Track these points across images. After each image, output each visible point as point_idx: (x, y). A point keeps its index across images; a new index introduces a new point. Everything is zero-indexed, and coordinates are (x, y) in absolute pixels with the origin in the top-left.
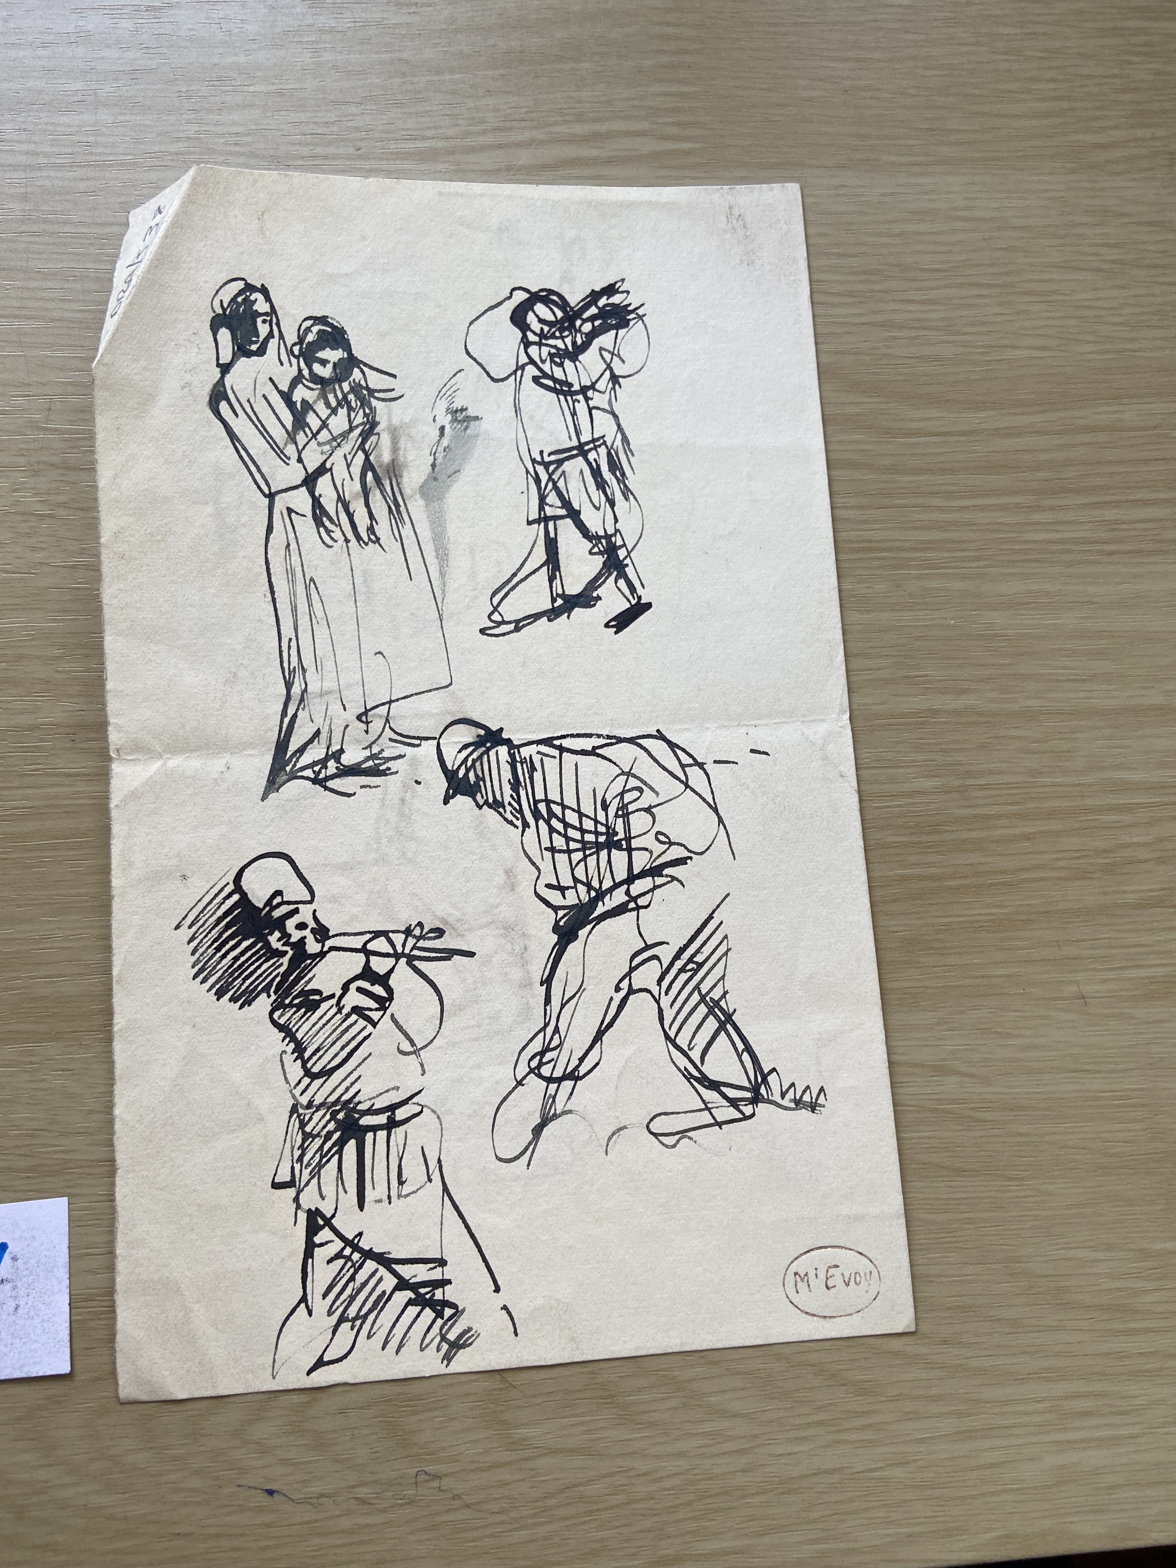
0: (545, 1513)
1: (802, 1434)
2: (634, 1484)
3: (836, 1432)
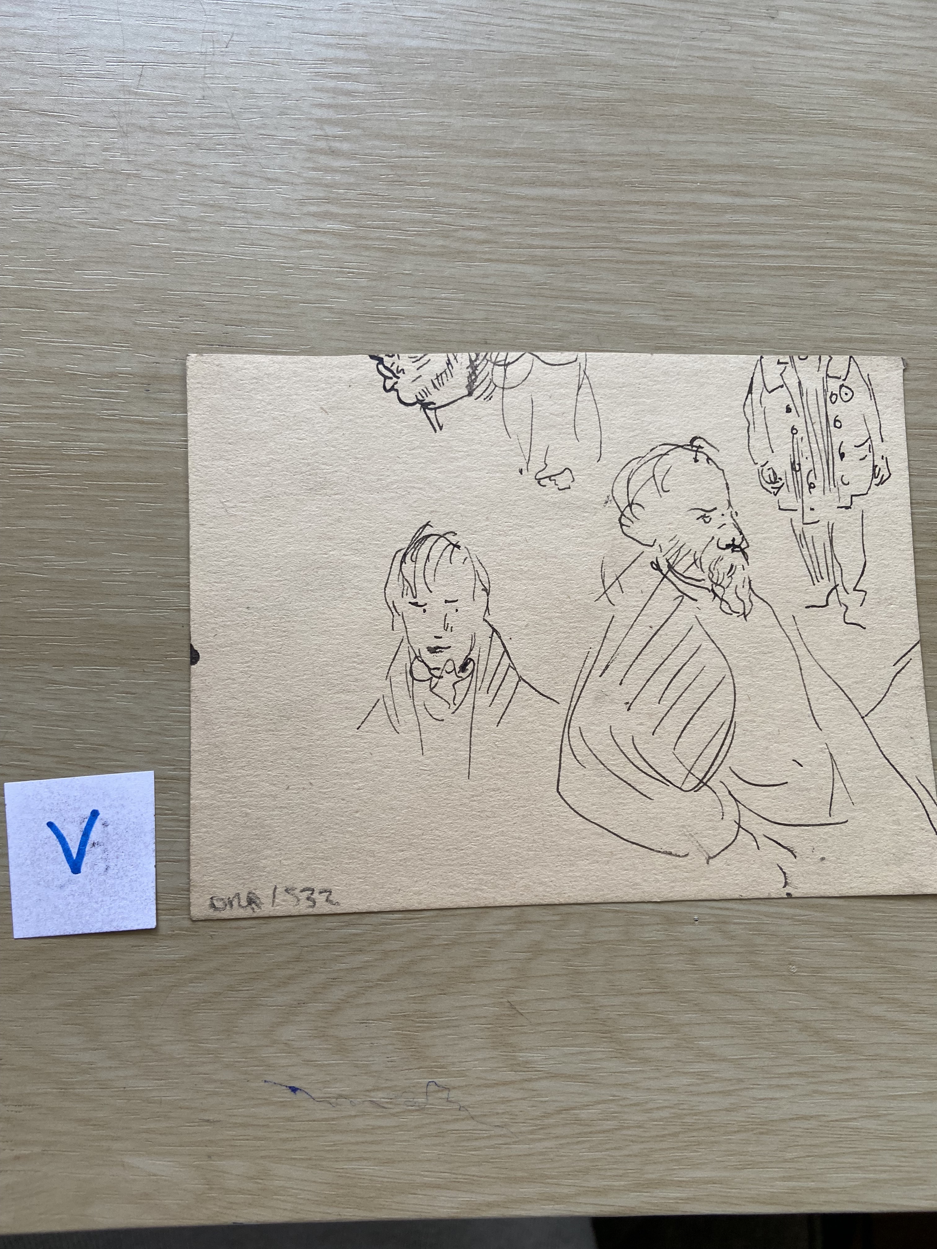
0: (542, 1131)
1: (785, 1082)
2: (625, 1113)
3: (816, 1083)
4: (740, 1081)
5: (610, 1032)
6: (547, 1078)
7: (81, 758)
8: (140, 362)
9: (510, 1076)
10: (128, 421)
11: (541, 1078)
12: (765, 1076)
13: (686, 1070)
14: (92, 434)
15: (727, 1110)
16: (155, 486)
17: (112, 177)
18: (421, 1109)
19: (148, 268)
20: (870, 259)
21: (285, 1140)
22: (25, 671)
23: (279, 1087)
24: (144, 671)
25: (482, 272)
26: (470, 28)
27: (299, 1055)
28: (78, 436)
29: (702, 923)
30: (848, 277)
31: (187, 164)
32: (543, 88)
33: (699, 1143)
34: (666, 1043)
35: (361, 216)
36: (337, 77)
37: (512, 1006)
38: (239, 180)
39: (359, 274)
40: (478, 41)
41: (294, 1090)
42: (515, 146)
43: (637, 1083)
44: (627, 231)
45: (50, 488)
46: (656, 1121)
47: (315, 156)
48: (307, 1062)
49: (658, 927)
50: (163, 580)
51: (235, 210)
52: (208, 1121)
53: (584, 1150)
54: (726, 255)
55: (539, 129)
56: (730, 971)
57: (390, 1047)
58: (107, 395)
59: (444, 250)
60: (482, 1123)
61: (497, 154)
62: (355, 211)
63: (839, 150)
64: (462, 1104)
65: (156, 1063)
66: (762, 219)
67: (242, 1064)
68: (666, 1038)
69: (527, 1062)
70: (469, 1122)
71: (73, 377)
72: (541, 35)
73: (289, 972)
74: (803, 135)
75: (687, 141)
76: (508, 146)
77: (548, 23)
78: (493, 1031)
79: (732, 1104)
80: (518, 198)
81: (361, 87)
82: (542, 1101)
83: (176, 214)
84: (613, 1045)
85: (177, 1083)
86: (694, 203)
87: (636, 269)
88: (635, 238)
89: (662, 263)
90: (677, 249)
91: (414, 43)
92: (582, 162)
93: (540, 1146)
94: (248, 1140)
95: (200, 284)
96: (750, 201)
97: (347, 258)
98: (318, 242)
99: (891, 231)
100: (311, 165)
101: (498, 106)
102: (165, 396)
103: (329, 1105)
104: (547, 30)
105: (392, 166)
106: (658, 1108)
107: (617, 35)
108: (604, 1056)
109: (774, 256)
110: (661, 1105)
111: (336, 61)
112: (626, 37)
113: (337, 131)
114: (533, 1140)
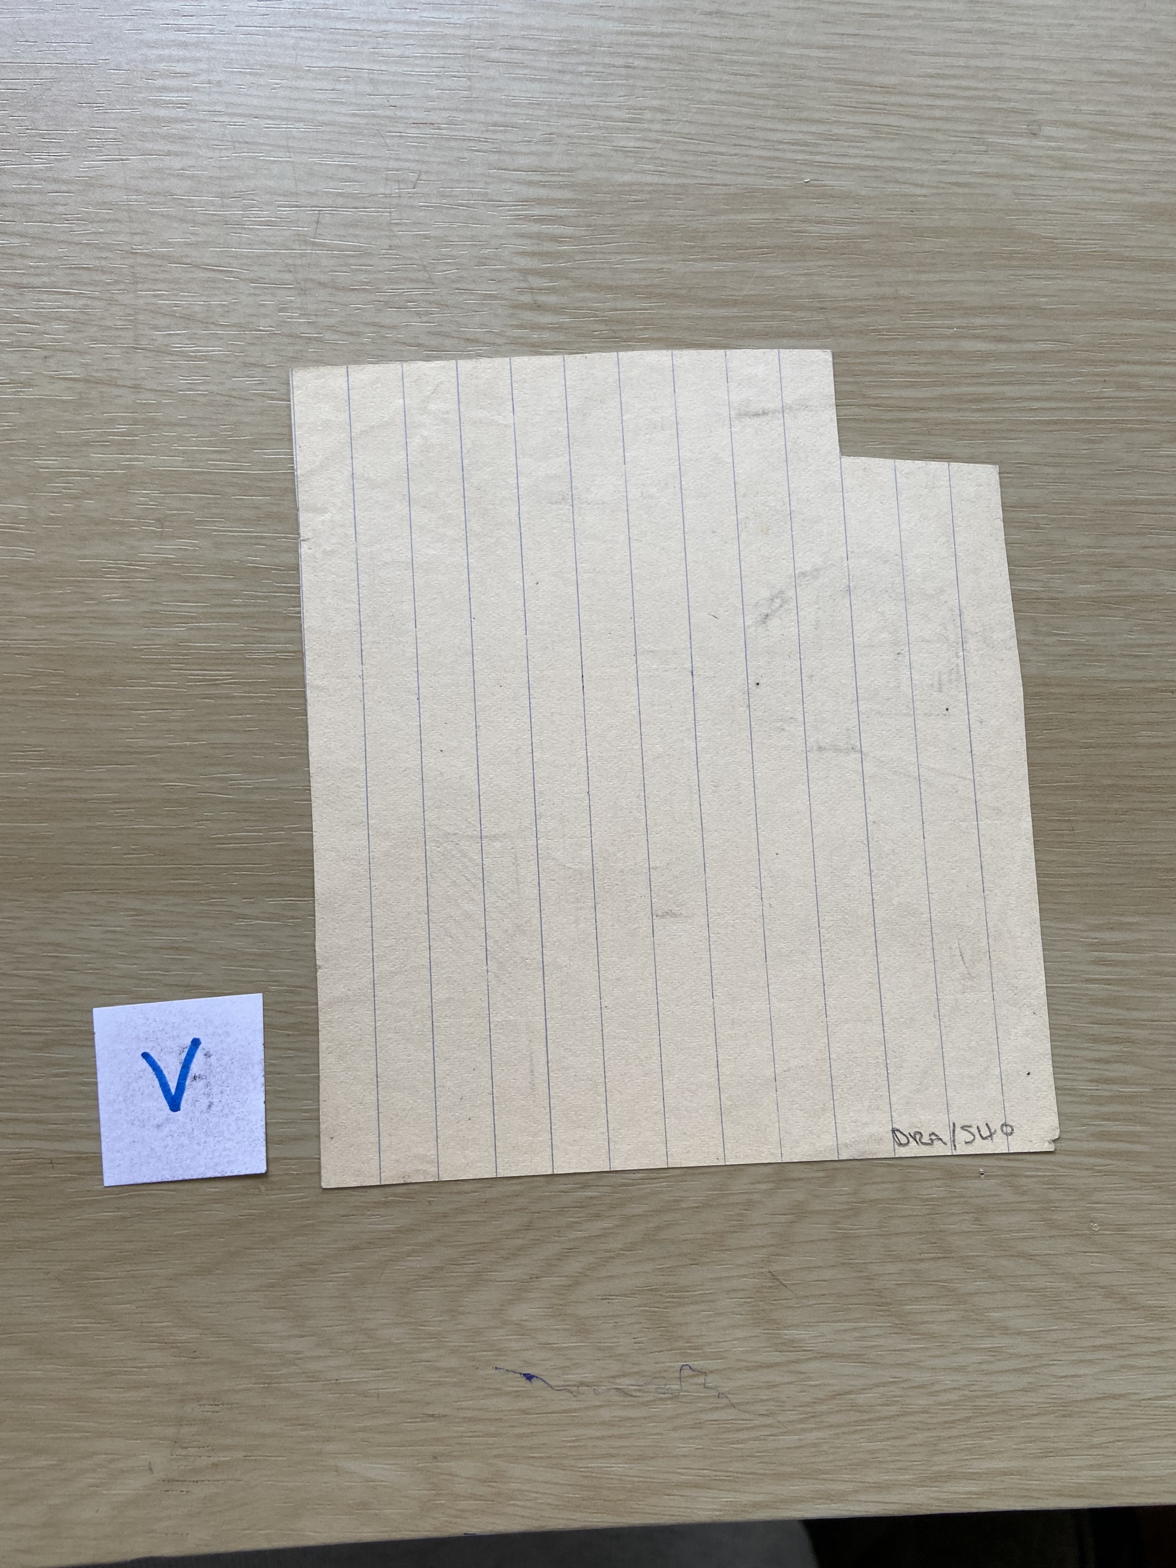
0: (814, 1419)
1: (1089, 1356)
2: (908, 1396)
3: (1124, 1357)
4: (1039, 1356)
5: (888, 1304)
6: (816, 1358)
7: (277, 1003)
9: (777, 1357)
11: (810, 1359)
12: (1066, 1350)
13: (976, 1346)
14: (277, 634)
15: (1024, 1390)
17: (290, 341)
18: (675, 1397)
20: (1154, 409)
21: (519, 1436)
22: (212, 905)
23: (511, 1375)
26: (690, 158)
27: (535, 1338)
28: (262, 636)
29: (988, 1177)
30: (1131, 430)
31: (375, 324)
32: (774, 225)
33: (993, 1429)
34: (952, 1316)
36: (541, 220)
37: (774, 1276)
38: (434, 342)
40: (699, 173)
41: (529, 1377)
42: (745, 293)
43: (920, 1362)
44: (877, 385)
45: (234, 697)
46: (944, 1404)
47: (520, 311)
48: (545, 1346)
49: (938, 1183)
52: (432, 1416)
53: (862, 1440)
54: (988, 410)
55: (771, 272)
56: (1022, 1231)
57: (637, 1326)
60: (744, 1411)
61: (725, 303)
63: (1115, 285)
64: (721, 1390)
65: (373, 1350)
66: (1029, 367)
67: (470, 1349)
68: (952, 1310)
69: (793, 1341)
70: (729, 1411)
71: (255, 570)
72: (769, 164)
73: (518, 1242)
74: (1073, 269)
75: (941, 281)
76: (738, 293)
77: (778, 150)
78: (752, 1306)
79: (1029, 1383)
81: (569, 231)
82: (812, 1386)
84: (893, 1319)
85: (395, 1373)
86: (950, 351)
87: (887, 428)
88: (885, 393)
89: (916, 420)
90: (932, 404)
91: (628, 178)
92: (821, 309)
93: (812, 1436)
94: (479, 1436)
100: (515, 323)
101: (724, 248)
103: (570, 1394)
104: (777, 158)
105: (606, 321)
106: (945, 1391)
107: (857, 161)
108: (881, 1333)
109: (1044, 409)
110: (949, 1387)
111: (540, 202)
112: (868, 163)
113: (545, 283)
114: (803, 1430)
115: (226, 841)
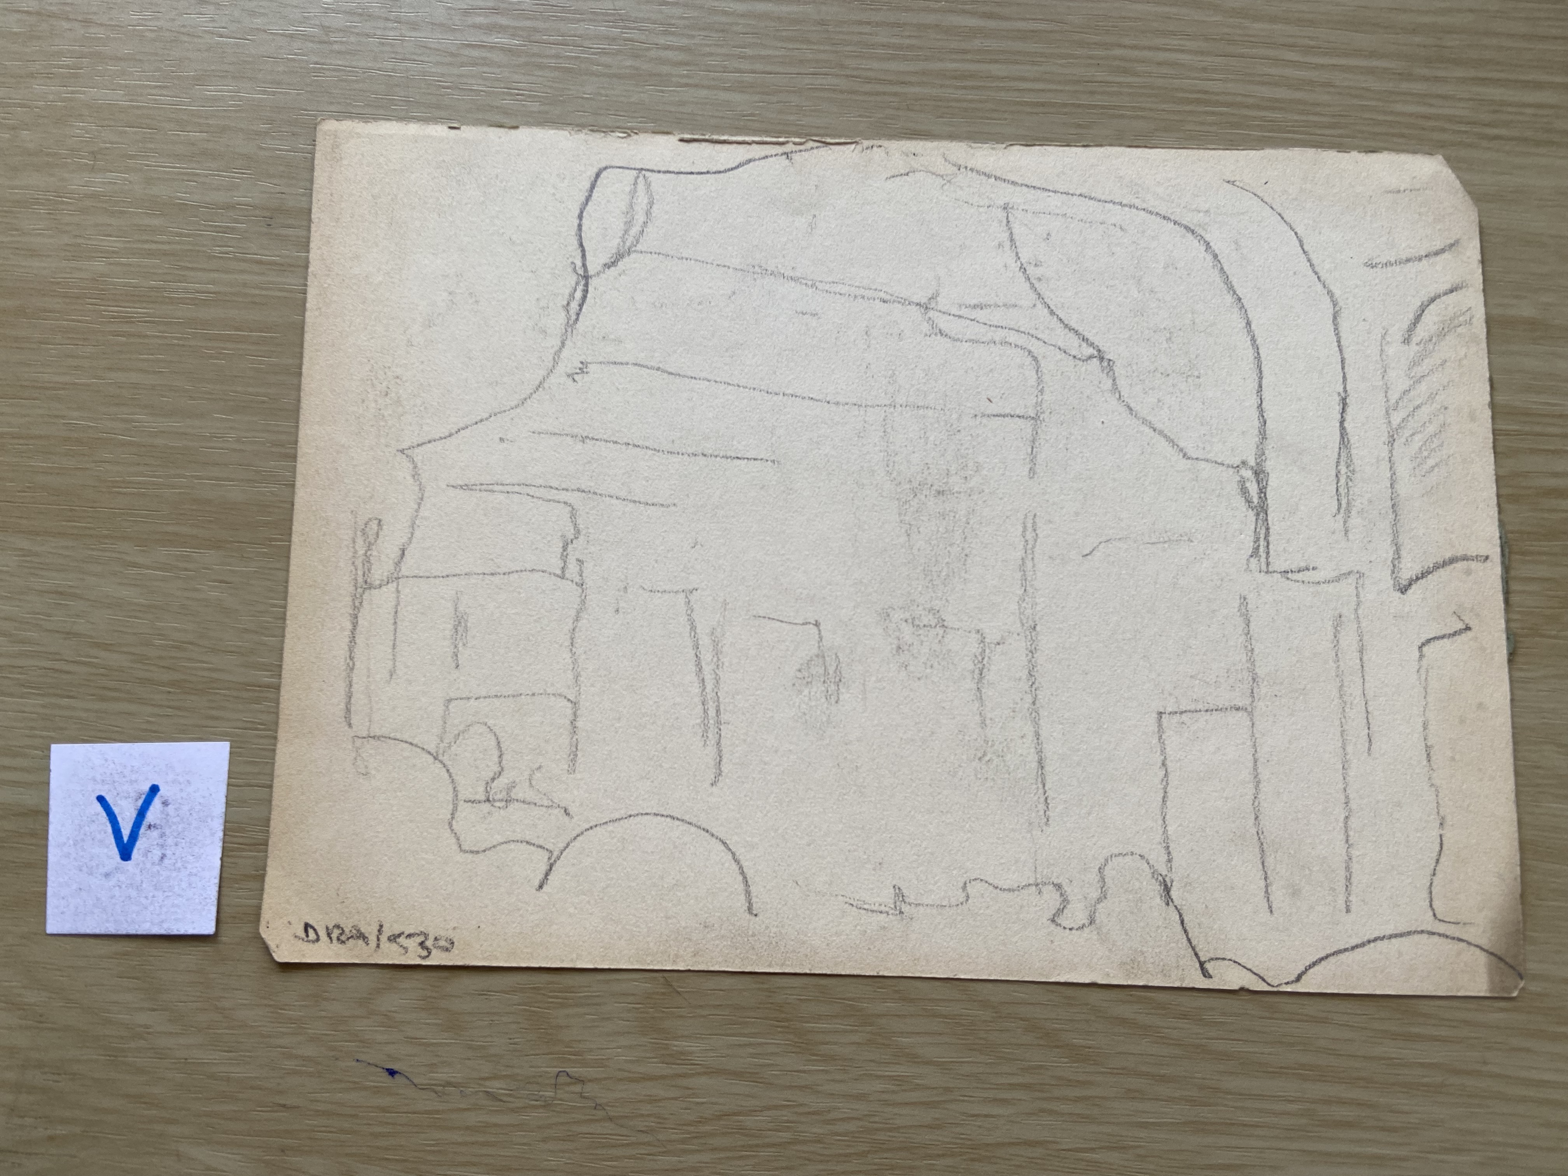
0: (696, 1140)
1: (1004, 1095)
2: (801, 1123)
3: (1042, 1099)
4: (947, 1090)
5: (788, 1020)
6: (705, 1073)
7: (160, 658)
8: (262, 192)
9: (663, 1069)
10: (245, 260)
11: (699, 1074)
12: (979, 1085)
13: (879, 1073)
14: (199, 274)
15: (929, 1127)
16: (271, 337)
18: (547, 1105)
19: (279, 84)
20: (1149, 96)
21: (375, 1135)
22: (102, 550)
23: (373, 1069)
24: (243, 557)
25: (677, 99)
27: (403, 1031)
28: (183, 276)
30: (1122, 116)
34: (857, 1037)
35: (535, 30)
37: (666, 984)
39: (530, 96)
41: (392, 1073)
43: (817, 1085)
44: (857, 56)
45: (147, 336)
46: (840, 1135)
48: (411, 1040)
50: (273, 450)
51: (387, 19)
52: (284, 1106)
53: (747, 1168)
54: (973, 88)
57: (514, 1026)
58: (220, 230)
59: (633, 72)
60: (622, 1126)
62: (528, 23)
64: (599, 1101)
65: (227, 1031)
66: (1019, 46)
67: (331, 1037)
68: (857, 1031)
69: (682, 1053)
70: (606, 1124)
71: (183, 207)
78: (641, 1012)
79: (937, 1119)
80: (725, 13)
82: (698, 1103)
83: (318, 23)
84: (791, 1037)
85: (249, 1057)
86: (937, 26)
87: (863, 101)
88: (864, 64)
89: (895, 94)
90: (913, 79)
93: (692, 1160)
94: (330, 1132)
95: (339, 103)
96: (1005, 25)
97: (516, 77)
98: (482, 58)
99: (1177, 64)
102: (290, 232)
103: (435, 1094)
106: (843, 1120)
108: (778, 1050)
110: (846, 1115)
114: (685, 1152)
115: (123, 485)
